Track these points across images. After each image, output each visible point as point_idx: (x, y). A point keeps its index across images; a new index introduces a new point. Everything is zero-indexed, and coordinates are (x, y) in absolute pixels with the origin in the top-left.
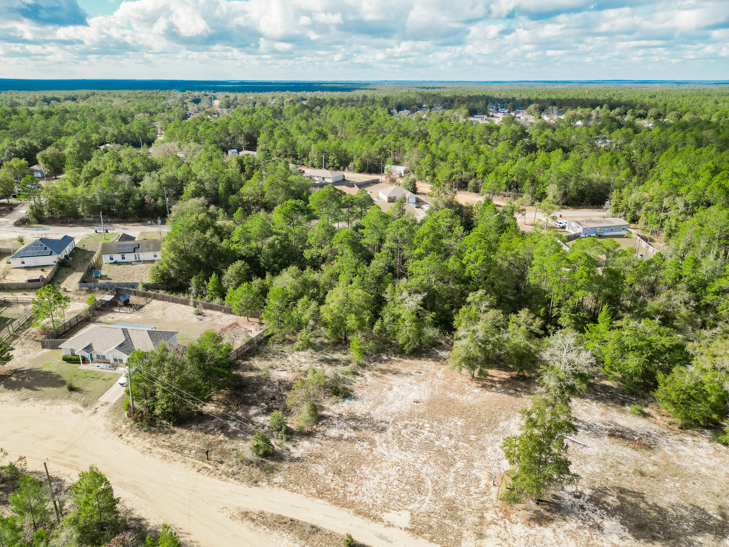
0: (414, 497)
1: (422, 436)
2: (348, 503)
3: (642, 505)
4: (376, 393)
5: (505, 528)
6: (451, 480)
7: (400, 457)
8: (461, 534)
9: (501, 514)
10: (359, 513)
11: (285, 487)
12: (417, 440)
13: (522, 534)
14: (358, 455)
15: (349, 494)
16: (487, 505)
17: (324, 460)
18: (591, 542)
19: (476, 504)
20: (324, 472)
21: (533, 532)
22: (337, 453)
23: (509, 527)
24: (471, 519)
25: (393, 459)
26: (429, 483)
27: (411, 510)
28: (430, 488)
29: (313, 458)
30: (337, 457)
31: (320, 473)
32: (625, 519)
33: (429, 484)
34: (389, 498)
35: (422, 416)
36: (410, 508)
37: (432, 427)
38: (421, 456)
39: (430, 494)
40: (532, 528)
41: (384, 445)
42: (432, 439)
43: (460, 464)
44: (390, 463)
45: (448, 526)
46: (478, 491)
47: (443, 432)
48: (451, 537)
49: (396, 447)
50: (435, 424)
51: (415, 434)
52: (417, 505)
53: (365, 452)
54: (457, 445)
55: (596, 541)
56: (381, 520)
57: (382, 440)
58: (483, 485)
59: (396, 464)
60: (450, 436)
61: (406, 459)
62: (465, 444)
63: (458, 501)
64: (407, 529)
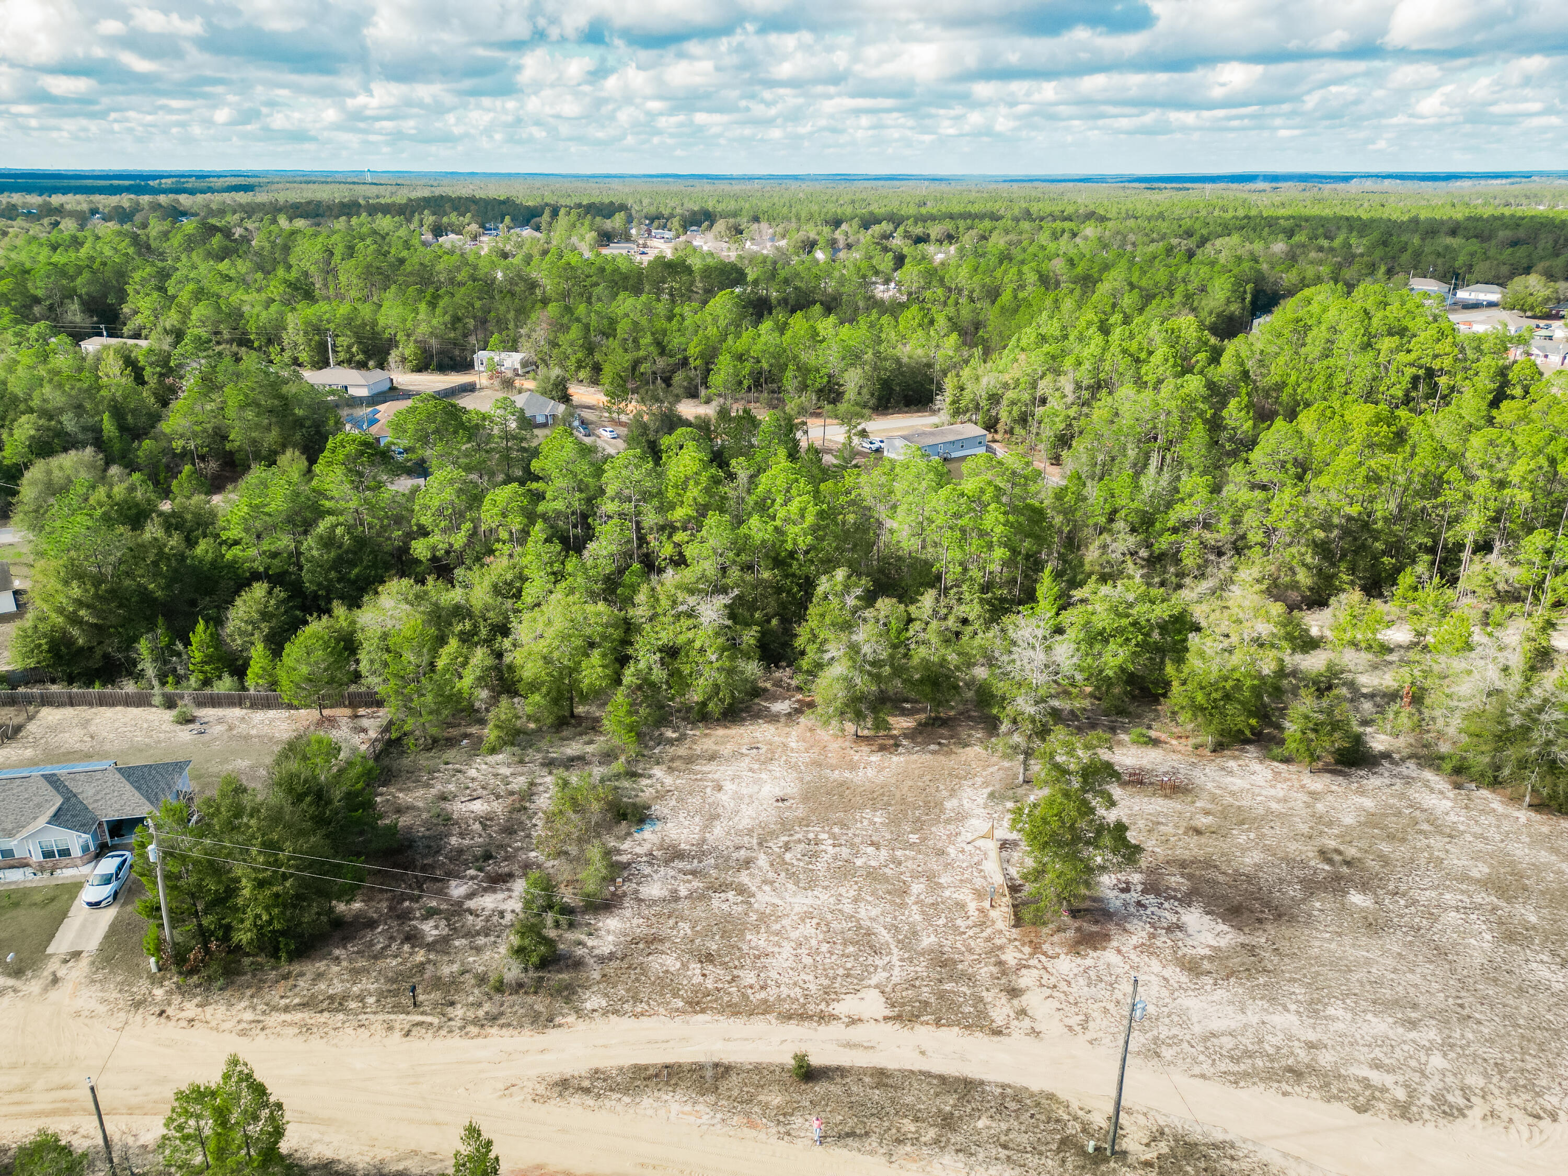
0: (870, 961)
1: (826, 857)
2: (757, 1007)
3: (1221, 878)
4: (696, 801)
5: (1045, 968)
6: (918, 918)
7: (809, 901)
8: (981, 999)
9: (1027, 950)
10: (788, 1017)
11: (616, 1012)
12: (821, 866)
13: (1076, 971)
14: (728, 917)
15: (750, 991)
16: (998, 942)
17: (667, 945)
18: (1180, 953)
19: (979, 945)
20: (678, 965)
21: (1089, 962)
22: (685, 927)
23: (1049, 965)
24: (986, 971)
25: (797, 909)
26: (884, 932)
27: (876, 987)
29: (641, 946)
30: (689, 932)
31: (672, 969)
32: (1208, 904)
33: (885, 936)
34: (827, 976)
35: (804, 822)
36: (874, 980)
37: (834, 837)
38: (842, 890)
39: (895, 951)
40: (1085, 957)
41: (766, 888)
42: (845, 856)
43: (917, 888)
44: (795, 918)
45: (953, 992)
46: (970, 923)
47: (857, 840)
48: (967, 1009)
49: (791, 886)
50: (836, 830)
51: (812, 855)
52: (885, 975)
53: (739, 909)
54: (893, 856)
55: (1185, 949)
56: (834, 1017)
57: (758, 880)
58: (973, 912)
59: (808, 916)
60: (875, 845)
61: (819, 902)
62: (907, 852)
63: (947, 949)
64: (888, 1018)
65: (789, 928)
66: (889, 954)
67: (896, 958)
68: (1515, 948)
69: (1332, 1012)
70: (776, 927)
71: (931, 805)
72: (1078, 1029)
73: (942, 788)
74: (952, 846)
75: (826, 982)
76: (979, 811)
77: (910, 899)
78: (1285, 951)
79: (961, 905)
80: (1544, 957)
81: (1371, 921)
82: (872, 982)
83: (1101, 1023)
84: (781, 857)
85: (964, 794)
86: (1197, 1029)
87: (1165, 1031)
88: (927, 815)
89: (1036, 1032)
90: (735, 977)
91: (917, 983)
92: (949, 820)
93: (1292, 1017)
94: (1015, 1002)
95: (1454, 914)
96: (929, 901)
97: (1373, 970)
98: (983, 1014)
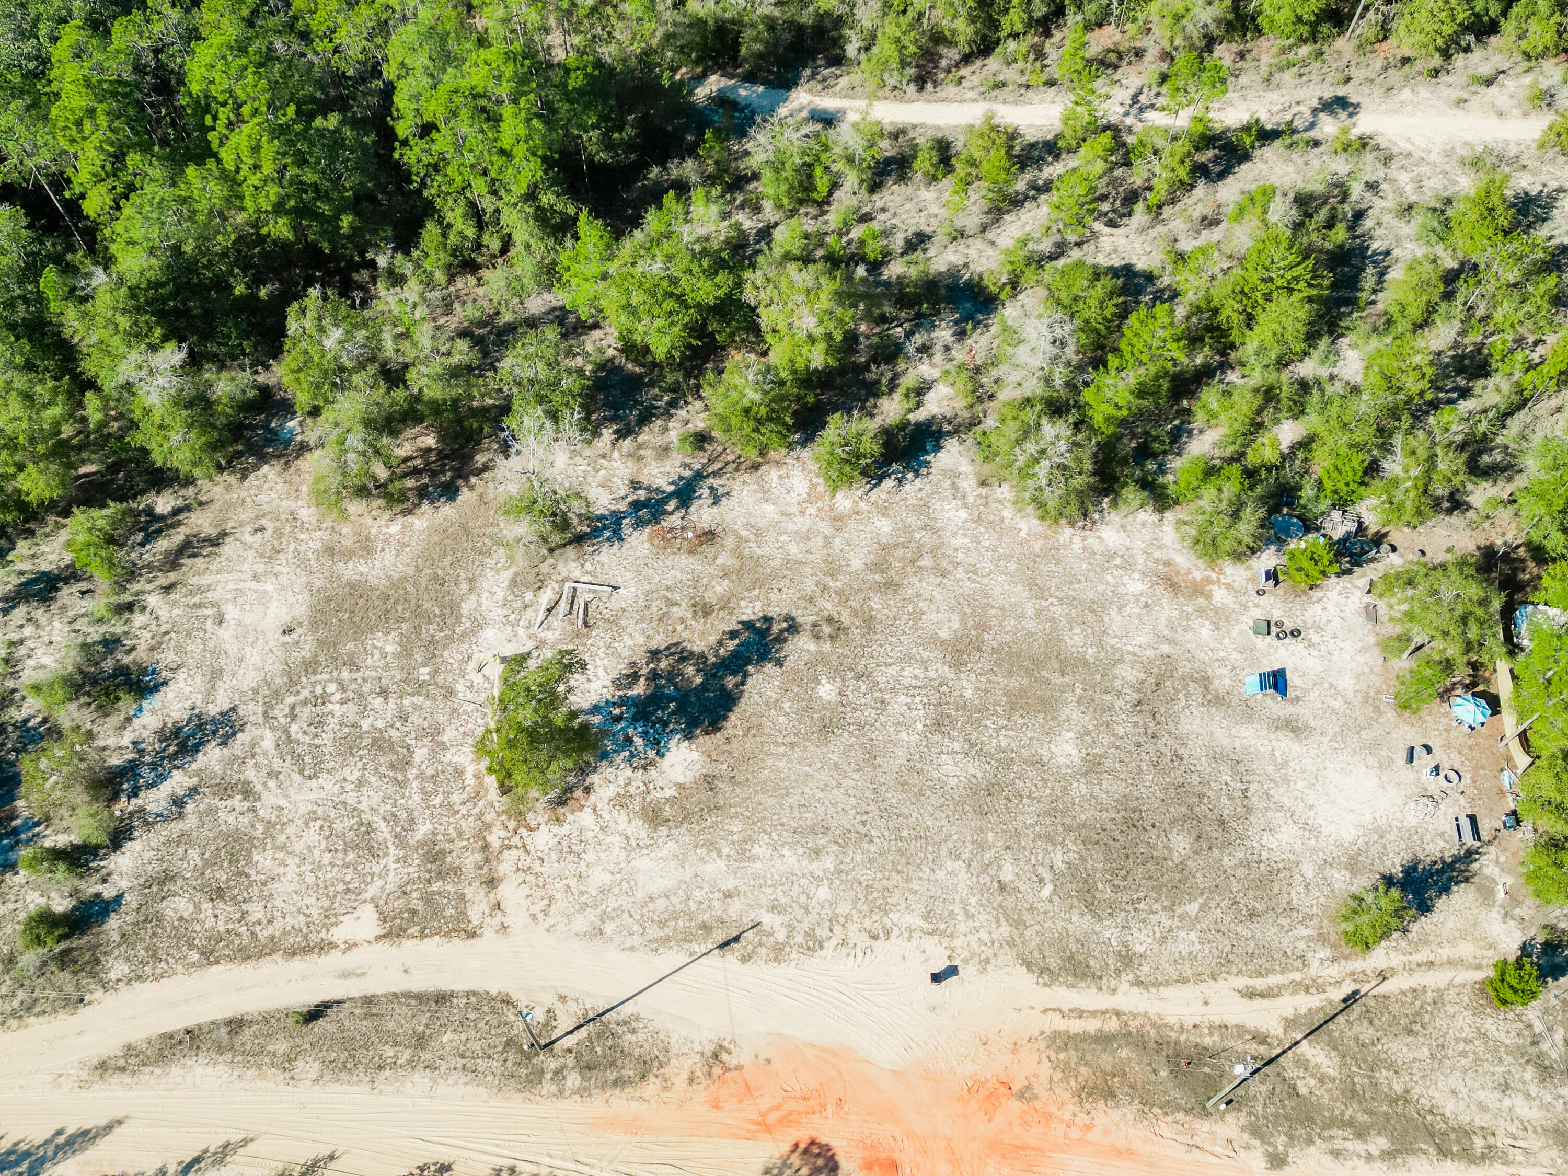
0: (367, 869)
1: (333, 723)
2: (265, 946)
5: (525, 846)
9: (512, 824)
10: (292, 953)
11: (138, 978)
12: (327, 738)
13: (551, 844)
14: (235, 834)
15: (258, 928)
16: (487, 818)
17: (180, 882)
18: (648, 799)
19: (469, 826)
20: (191, 907)
21: (566, 828)
22: (194, 856)
23: (528, 841)
24: (471, 860)
26: (383, 826)
27: (372, 900)
28: (388, 836)
29: (155, 889)
30: (198, 862)
31: (186, 914)
33: (383, 831)
34: (327, 895)
35: (312, 667)
36: (371, 895)
39: (392, 849)
40: (562, 823)
41: (272, 784)
42: (352, 718)
43: (420, 754)
44: (300, 822)
45: (440, 893)
46: (465, 796)
47: (366, 689)
48: (449, 912)
49: (296, 777)
50: (345, 675)
51: (318, 723)
52: (379, 883)
53: (245, 820)
54: (401, 708)
55: (654, 793)
56: (333, 945)
57: (263, 773)
58: (470, 780)
59: (312, 817)
60: (384, 693)
61: (323, 795)
62: (415, 699)
63: (440, 837)
64: (379, 938)
65: (293, 838)
66: (386, 855)
67: (391, 859)
68: (937, 737)
69: (757, 850)
70: (281, 839)
71: (447, 611)
72: (540, 916)
73: (463, 576)
74: (461, 681)
75: (327, 903)
76: (497, 613)
77: (412, 773)
78: (740, 778)
79: (459, 772)
80: (956, 746)
81: (827, 721)
82: (367, 895)
83: (561, 905)
84: (286, 731)
85: (484, 585)
86: (640, 895)
87: (612, 903)
88: (441, 630)
89: (504, 927)
90: (244, 914)
91: (408, 888)
92: (464, 635)
93: (721, 864)
94: (492, 895)
95: (902, 699)
96: (430, 772)
97: (807, 790)
98: (462, 915)
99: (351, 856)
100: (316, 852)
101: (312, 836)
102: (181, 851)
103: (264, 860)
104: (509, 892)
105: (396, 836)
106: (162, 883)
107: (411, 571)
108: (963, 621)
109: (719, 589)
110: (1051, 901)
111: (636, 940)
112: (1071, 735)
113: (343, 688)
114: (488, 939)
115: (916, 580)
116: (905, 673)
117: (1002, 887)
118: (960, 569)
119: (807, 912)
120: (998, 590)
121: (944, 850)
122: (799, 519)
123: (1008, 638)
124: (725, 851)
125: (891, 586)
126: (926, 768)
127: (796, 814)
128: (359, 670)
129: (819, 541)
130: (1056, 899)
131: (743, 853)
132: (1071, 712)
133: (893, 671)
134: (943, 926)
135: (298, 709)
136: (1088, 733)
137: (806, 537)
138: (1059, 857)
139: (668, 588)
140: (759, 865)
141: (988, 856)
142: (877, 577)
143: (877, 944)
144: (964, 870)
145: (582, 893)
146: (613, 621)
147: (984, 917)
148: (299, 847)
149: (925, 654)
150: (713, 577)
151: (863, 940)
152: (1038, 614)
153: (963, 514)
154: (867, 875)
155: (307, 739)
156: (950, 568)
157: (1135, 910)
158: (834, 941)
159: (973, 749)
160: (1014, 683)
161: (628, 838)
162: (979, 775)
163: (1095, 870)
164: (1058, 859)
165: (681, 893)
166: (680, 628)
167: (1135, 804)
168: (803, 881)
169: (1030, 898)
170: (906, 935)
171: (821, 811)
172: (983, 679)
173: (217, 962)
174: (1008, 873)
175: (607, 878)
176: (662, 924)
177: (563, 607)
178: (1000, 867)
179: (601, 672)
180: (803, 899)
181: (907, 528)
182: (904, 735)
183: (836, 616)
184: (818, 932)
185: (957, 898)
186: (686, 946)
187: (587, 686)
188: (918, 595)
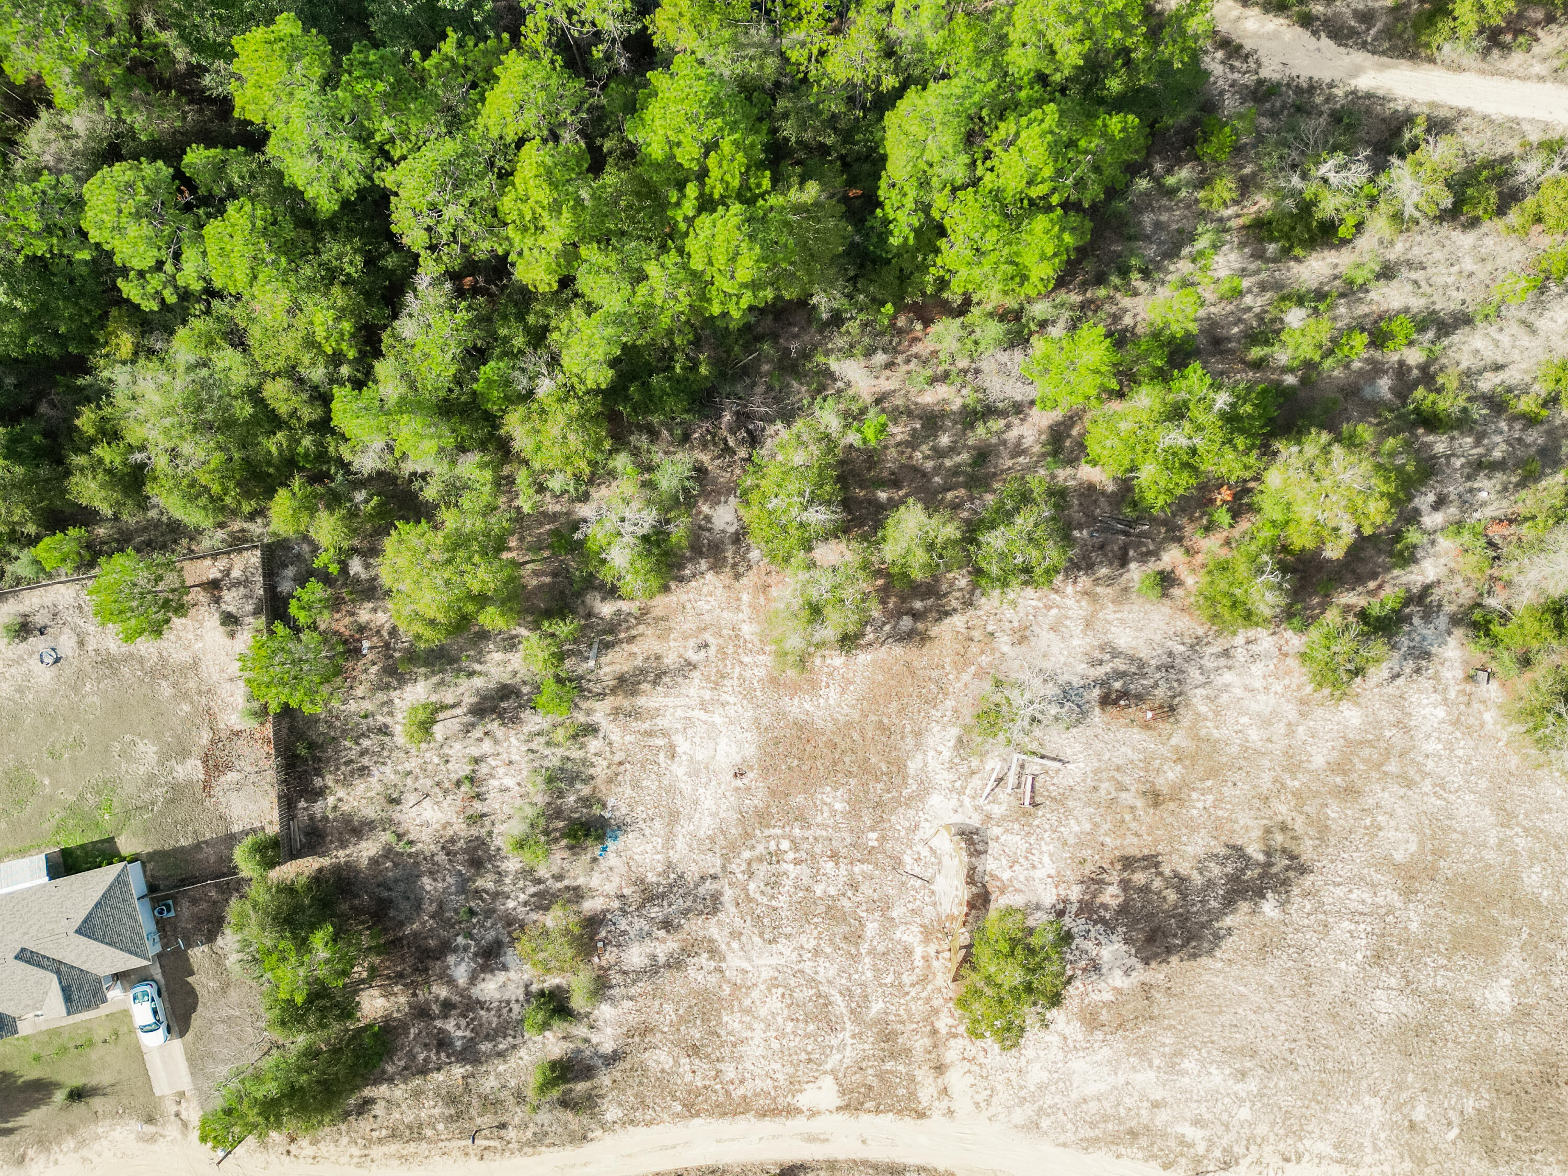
0: (827, 1041)
1: (788, 884)
2: (739, 1105)
3: (1155, 883)
6: (870, 974)
15: (731, 1087)
17: (658, 1036)
20: (671, 1060)
22: (669, 1011)
26: (840, 1000)
27: (832, 1072)
28: (844, 1011)
29: (637, 1039)
31: (666, 1067)
35: (764, 818)
36: (830, 1065)
41: (735, 945)
42: (806, 881)
43: (871, 928)
44: (763, 987)
45: (892, 1072)
46: (914, 978)
47: (818, 849)
48: (902, 1091)
49: (756, 939)
50: (797, 831)
51: (774, 883)
52: (839, 1057)
53: (714, 979)
54: (851, 874)
55: (1092, 995)
56: (799, 1111)
57: (726, 932)
58: (919, 963)
59: (773, 984)
60: (834, 856)
61: (782, 961)
62: (865, 867)
63: (892, 1018)
64: (839, 1109)
65: (758, 1003)
66: (843, 1029)
67: (848, 1034)
68: (1376, 970)
69: (1186, 1064)
70: (747, 1002)
71: (894, 769)
72: (983, 1104)
73: (908, 729)
74: (909, 852)
75: (791, 1070)
76: (943, 777)
77: (864, 947)
78: (1176, 990)
79: (908, 952)
80: (1393, 982)
81: (1267, 939)
82: (828, 1067)
83: (1002, 1096)
84: (745, 889)
85: (930, 741)
86: (1074, 1095)
87: (1049, 1100)
88: (888, 791)
89: (950, 1112)
90: (719, 1072)
91: (864, 1065)
92: (910, 798)
93: (1152, 1075)
94: (939, 1081)
95: (1346, 925)
96: (881, 948)
97: (1240, 1011)
98: (912, 1096)
99: (811, 1027)
100: (780, 1020)
101: (774, 1003)
102: (657, 1003)
103: (732, 1021)
104: (955, 1078)
105: (852, 1012)
106: (643, 1035)
107: (856, 715)
108: (1422, 845)
109: (1171, 775)
110: (1454, 1144)
111: (1070, 1137)
112: (1507, 982)
113: (796, 847)
114: (936, 1118)
115: (1377, 787)
116: (1353, 896)
117: (1412, 1126)
118: (1428, 781)
119: (1227, 1129)
120: (1463, 811)
121: (1364, 1084)
122: (1262, 697)
123: (1464, 868)
124: (1157, 1062)
125: (1350, 792)
126: (1359, 1001)
127: (1227, 1033)
128: (809, 827)
129: (1281, 728)
130: (1459, 1142)
131: (1172, 1067)
132: (1513, 959)
133: (1340, 891)
134: (1351, 1156)
135: (755, 866)
136: (1524, 981)
137: (1266, 722)
138: (1471, 1103)
139: (1118, 769)
140: (1186, 1080)
141: (1404, 1095)
142: (1338, 780)
143: (1287, 1166)
144: (1379, 1106)
145: (1022, 1088)
146: (1060, 801)
147: (1389, 1151)
148: (763, 1012)
149: (1377, 877)
150: (1167, 759)
151: (1276, 1161)
152: (1500, 845)
153: (1441, 713)
154: (1287, 1101)
155: (765, 900)
156: (1418, 779)
157: (1532, 1160)
158: (1249, 1159)
159: (1409, 986)
160: (1461, 920)
161: (1065, 1038)
162: (1411, 1015)
163: (1501, 1119)
164: (1470, 1105)
165: (1112, 1098)
166: (1128, 817)
167: (1553, 1059)
168: (1226, 1100)
169: (1436, 1139)
170: (1316, 1161)
171: (1251, 1033)
172: (1431, 912)
173: (698, 1115)
174: (1420, 1114)
175: (1045, 1076)
176: (1093, 1125)
177: (1012, 780)
178: (1413, 1107)
179: (1046, 859)
180: (1225, 1117)
181: (1377, 724)
182: (1343, 965)
183: (1289, 822)
184: (1236, 1149)
185: (1369, 1132)
186: (1114, 1148)
187: (1032, 873)
188: (1378, 806)
